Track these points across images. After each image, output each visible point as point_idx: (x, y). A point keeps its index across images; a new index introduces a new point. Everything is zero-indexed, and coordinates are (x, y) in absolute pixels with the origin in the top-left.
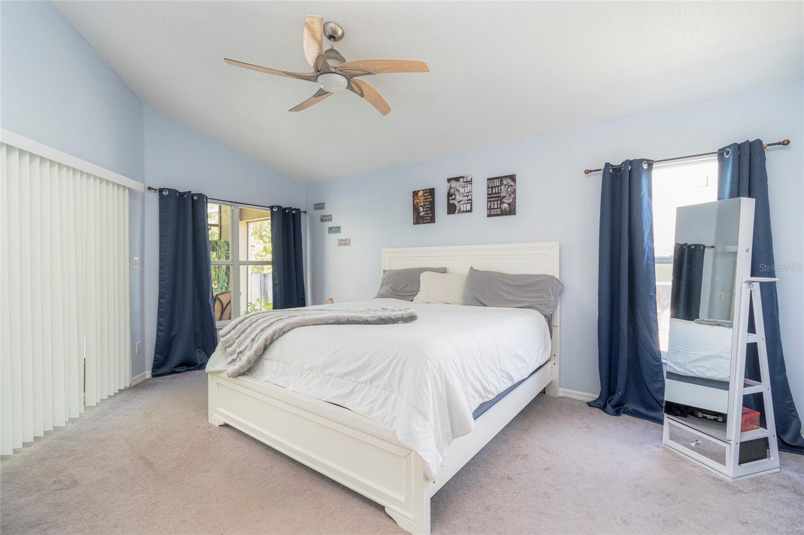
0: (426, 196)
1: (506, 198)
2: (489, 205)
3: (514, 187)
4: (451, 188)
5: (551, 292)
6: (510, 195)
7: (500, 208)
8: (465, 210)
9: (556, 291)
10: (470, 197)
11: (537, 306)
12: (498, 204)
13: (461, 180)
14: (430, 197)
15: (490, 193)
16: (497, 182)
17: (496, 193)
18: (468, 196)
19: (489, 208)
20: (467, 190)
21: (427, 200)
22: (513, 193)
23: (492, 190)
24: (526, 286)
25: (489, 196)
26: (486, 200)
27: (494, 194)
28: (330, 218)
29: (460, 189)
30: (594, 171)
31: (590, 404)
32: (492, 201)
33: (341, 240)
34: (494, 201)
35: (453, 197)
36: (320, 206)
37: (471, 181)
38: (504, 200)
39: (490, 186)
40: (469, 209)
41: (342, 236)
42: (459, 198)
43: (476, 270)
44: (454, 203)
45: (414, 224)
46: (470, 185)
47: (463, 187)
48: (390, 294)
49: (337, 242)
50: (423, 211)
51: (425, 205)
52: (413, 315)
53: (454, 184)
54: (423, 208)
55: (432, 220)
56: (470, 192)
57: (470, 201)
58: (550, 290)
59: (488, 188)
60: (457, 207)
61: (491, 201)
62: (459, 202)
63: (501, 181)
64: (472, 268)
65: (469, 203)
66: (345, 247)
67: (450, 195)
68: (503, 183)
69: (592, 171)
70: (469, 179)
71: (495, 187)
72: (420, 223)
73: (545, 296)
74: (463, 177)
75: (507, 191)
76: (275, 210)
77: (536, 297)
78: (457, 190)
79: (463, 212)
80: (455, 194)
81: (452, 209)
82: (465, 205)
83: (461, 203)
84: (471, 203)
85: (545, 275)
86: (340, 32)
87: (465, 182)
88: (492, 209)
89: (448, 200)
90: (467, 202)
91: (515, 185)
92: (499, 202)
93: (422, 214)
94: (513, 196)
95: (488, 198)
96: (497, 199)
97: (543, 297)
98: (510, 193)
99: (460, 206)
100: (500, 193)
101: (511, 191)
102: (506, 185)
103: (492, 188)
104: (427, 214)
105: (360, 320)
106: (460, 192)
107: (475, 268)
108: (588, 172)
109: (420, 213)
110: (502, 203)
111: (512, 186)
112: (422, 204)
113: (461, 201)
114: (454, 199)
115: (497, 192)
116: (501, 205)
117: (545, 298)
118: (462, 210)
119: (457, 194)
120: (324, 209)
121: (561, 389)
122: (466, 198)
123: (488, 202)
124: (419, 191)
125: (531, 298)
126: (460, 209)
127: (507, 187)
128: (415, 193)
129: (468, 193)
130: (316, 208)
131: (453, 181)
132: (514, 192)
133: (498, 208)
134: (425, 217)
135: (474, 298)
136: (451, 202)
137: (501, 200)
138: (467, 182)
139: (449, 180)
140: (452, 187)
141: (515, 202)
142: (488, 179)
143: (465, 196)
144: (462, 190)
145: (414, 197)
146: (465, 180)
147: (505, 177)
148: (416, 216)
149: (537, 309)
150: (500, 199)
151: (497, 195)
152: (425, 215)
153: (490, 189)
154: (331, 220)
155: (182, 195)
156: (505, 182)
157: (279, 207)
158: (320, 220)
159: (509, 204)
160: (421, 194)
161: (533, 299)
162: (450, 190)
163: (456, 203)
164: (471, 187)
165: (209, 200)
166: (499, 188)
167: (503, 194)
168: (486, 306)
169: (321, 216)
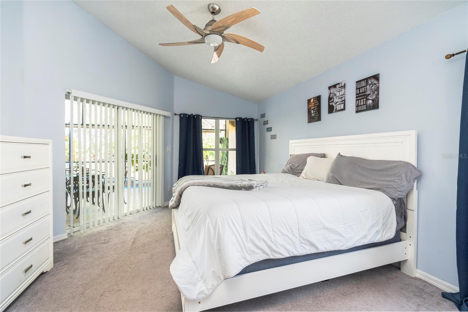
0: (315, 102)
1: (370, 95)
2: (357, 103)
3: (377, 85)
4: (330, 93)
5: (404, 178)
6: (374, 93)
7: (366, 104)
8: (340, 109)
9: (410, 176)
10: (343, 99)
11: (385, 189)
12: (364, 101)
13: (338, 86)
14: (317, 102)
15: (358, 93)
16: (364, 83)
17: (362, 93)
18: (342, 98)
19: (357, 105)
20: (341, 93)
21: (316, 105)
22: (376, 90)
23: (359, 91)
24: (381, 170)
25: (357, 96)
26: (355, 99)
27: (361, 93)
28: (267, 123)
29: (337, 93)
30: (457, 54)
31: (445, 296)
32: (360, 99)
33: (272, 136)
34: (361, 99)
35: (332, 100)
36: (263, 116)
37: (345, 86)
38: (369, 98)
39: (358, 87)
40: (343, 108)
41: (272, 133)
42: (336, 100)
43: (342, 156)
44: (332, 105)
45: (308, 123)
46: (344, 89)
47: (338, 92)
48: (289, 171)
49: (270, 137)
50: (313, 113)
51: (314, 108)
52: (251, 185)
53: (333, 90)
54: (314, 111)
55: (319, 119)
56: (343, 94)
57: (344, 102)
58: (403, 176)
59: (357, 89)
60: (335, 107)
61: (358, 100)
62: (336, 103)
63: (366, 82)
64: (339, 154)
65: (343, 103)
66: (274, 140)
67: (330, 99)
68: (368, 83)
69: (455, 55)
70: (343, 84)
71: (362, 87)
72: (311, 122)
73: (396, 181)
74: (338, 84)
75: (371, 89)
76: (238, 120)
77: (387, 181)
78: (335, 95)
79: (339, 111)
80: (333, 98)
81: (331, 110)
82: (340, 105)
83: (337, 104)
84: (344, 104)
85: (400, 161)
86: (217, 8)
87: (341, 87)
88: (360, 106)
89: (329, 103)
90: (341, 103)
91: (379, 83)
92: (365, 99)
93: (313, 115)
94: (376, 93)
95: (357, 97)
96: (363, 97)
97: (394, 182)
98: (373, 90)
99: (337, 106)
100: (366, 92)
101: (374, 89)
102: (370, 85)
103: (359, 89)
104: (316, 115)
105: (220, 185)
106: (337, 96)
107: (341, 154)
108: (448, 57)
109: (312, 114)
110: (367, 100)
111: (375, 84)
112: (313, 108)
113: (337, 102)
114: (332, 102)
115: (363, 91)
116: (367, 102)
117: (396, 182)
118: (338, 109)
119: (335, 97)
120: (265, 117)
121: (418, 271)
122: (340, 100)
123: (356, 100)
124: (311, 99)
125: (383, 181)
126: (337, 108)
127: (371, 86)
128: (309, 101)
129: (342, 95)
130: (262, 117)
131: (332, 88)
132: (378, 89)
133: (364, 105)
134: (315, 117)
135: (334, 178)
136: (331, 104)
137: (366, 98)
138: (342, 87)
139: (330, 88)
140: (332, 92)
141: (378, 98)
142: (357, 82)
143: (340, 98)
144: (338, 94)
145: (308, 103)
146: (340, 86)
147: (370, 78)
148: (309, 116)
149: (384, 191)
150: (365, 96)
151: (364, 94)
152: (315, 116)
153: (358, 90)
154: (267, 124)
155: (189, 116)
156: (370, 82)
157: (240, 118)
158: (263, 124)
159: (373, 100)
160: (312, 101)
161: (384, 183)
162: (330, 95)
163: (334, 104)
164: (344, 91)
165: (202, 117)
166: (365, 87)
167: (368, 92)
168: (342, 185)
169: (264, 122)
